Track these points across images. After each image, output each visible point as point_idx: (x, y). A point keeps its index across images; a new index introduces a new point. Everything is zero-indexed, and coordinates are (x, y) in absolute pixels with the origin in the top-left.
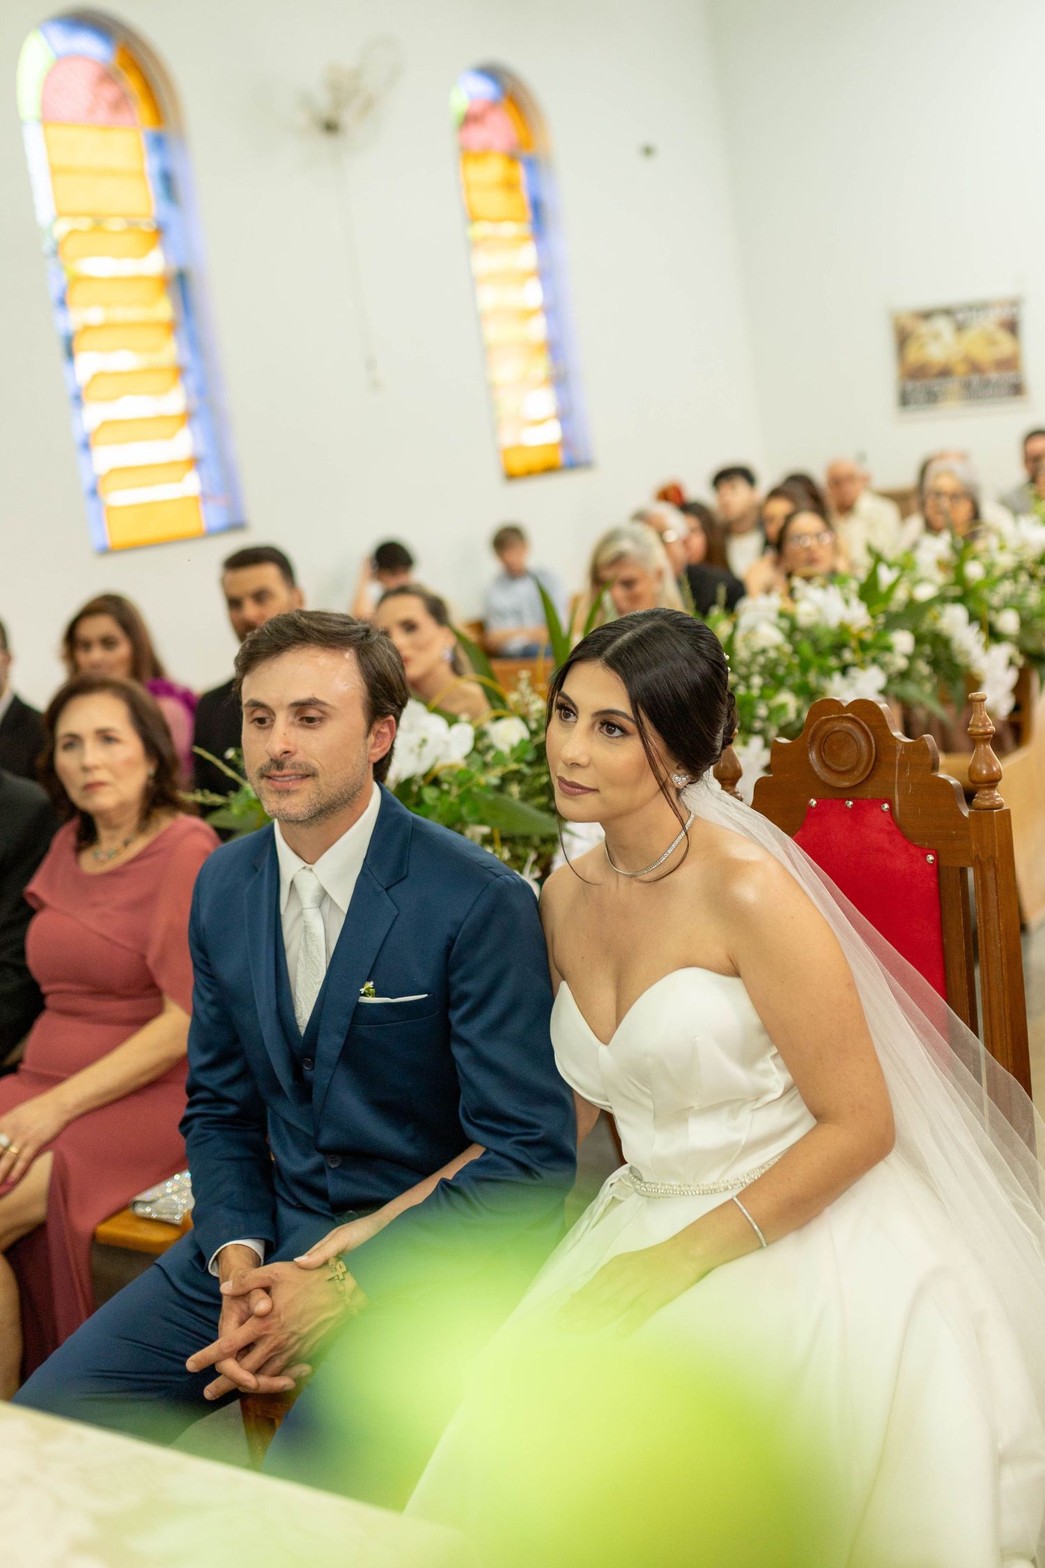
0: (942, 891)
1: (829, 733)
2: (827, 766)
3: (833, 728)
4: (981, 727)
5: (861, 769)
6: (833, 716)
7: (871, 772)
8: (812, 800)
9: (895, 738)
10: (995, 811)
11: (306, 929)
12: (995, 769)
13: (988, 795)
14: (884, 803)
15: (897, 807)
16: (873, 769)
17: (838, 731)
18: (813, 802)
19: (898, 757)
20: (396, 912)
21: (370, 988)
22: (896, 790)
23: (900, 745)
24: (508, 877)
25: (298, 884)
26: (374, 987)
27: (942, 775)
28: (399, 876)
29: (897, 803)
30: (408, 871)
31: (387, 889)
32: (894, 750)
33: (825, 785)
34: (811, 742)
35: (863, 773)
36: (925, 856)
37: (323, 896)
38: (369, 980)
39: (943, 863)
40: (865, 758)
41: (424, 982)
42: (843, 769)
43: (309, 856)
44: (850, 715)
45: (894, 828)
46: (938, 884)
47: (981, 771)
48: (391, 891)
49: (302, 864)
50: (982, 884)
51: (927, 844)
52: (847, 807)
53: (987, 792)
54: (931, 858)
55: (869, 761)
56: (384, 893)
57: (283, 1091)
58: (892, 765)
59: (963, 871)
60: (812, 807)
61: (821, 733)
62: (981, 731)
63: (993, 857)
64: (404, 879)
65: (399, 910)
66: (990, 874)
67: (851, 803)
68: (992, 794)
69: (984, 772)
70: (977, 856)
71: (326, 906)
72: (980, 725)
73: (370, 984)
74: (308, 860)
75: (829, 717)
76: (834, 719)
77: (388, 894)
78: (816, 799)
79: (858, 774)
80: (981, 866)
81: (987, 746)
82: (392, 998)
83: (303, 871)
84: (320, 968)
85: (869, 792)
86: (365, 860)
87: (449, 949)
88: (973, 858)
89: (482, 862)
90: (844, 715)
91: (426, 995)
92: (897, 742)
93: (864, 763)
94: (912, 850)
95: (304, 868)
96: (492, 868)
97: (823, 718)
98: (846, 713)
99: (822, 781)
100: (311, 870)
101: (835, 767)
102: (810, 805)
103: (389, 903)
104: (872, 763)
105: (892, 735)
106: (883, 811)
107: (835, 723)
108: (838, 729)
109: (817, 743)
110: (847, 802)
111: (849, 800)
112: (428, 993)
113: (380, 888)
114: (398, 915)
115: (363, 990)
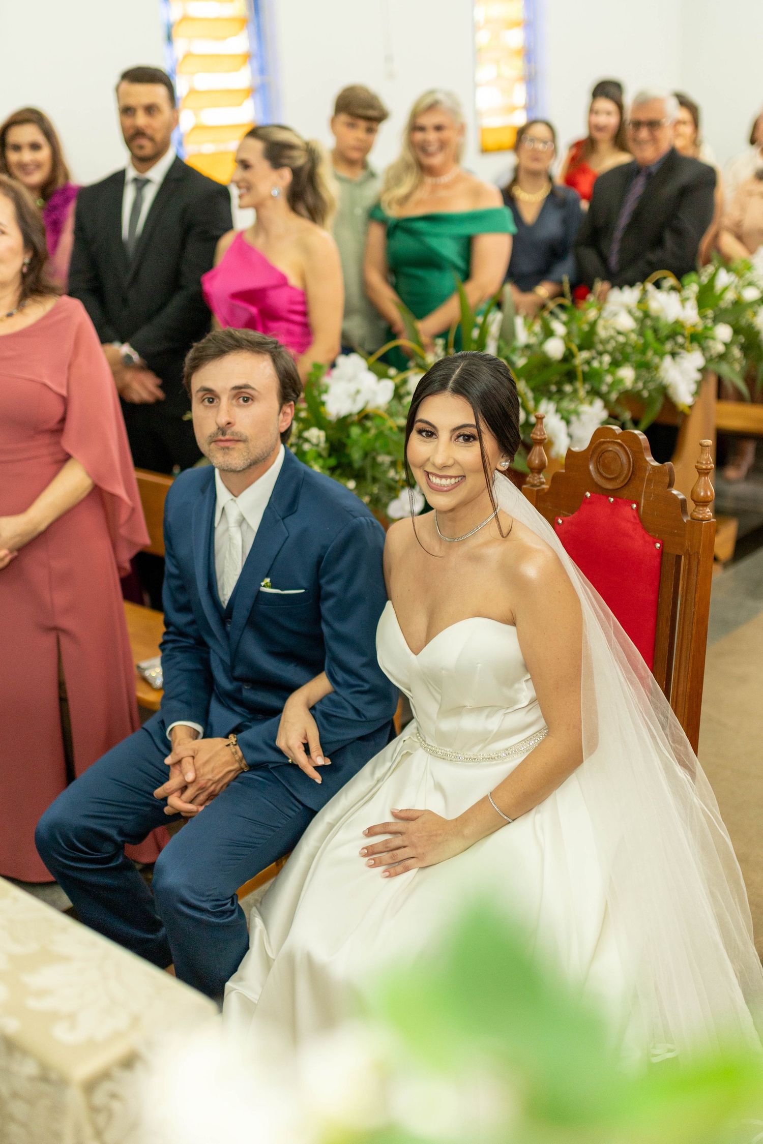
0: (662, 568)
1: (604, 451)
2: (600, 474)
4: (704, 465)
5: (621, 479)
6: (608, 440)
7: (628, 482)
9: (647, 462)
10: (704, 522)
11: (230, 539)
12: (709, 494)
13: (701, 510)
14: (633, 503)
15: (642, 508)
16: (629, 479)
17: (611, 451)
18: (588, 494)
19: (647, 475)
20: (287, 535)
21: (268, 582)
22: (643, 496)
23: (650, 467)
25: (227, 510)
26: (271, 581)
27: (675, 492)
28: (292, 511)
29: (642, 505)
30: (297, 509)
31: (283, 518)
32: (646, 470)
33: (597, 485)
34: (592, 455)
35: (622, 482)
36: (655, 543)
37: (242, 521)
38: (267, 576)
39: (666, 550)
40: (625, 472)
41: (303, 583)
42: (609, 476)
43: (235, 493)
44: (619, 441)
45: (638, 521)
46: (661, 563)
47: (699, 494)
48: (285, 520)
50: (688, 569)
51: (657, 535)
52: (609, 501)
53: (701, 509)
54: (658, 545)
55: (627, 475)
56: (281, 520)
58: (643, 479)
59: (679, 558)
60: (587, 498)
61: (599, 450)
62: (704, 467)
63: (698, 553)
64: (295, 513)
65: (289, 534)
66: (694, 563)
67: (612, 500)
68: (705, 510)
69: (702, 494)
70: (688, 550)
71: (244, 526)
72: (704, 462)
73: (268, 580)
74: (236, 495)
75: (605, 440)
76: (609, 442)
78: (590, 493)
79: (619, 482)
80: (689, 558)
81: (706, 478)
82: (282, 590)
83: (230, 502)
85: (626, 494)
86: (270, 498)
88: (685, 551)
89: (346, 507)
90: (616, 441)
92: (648, 464)
93: (624, 475)
94: (647, 538)
95: (232, 499)
96: (353, 511)
97: (602, 440)
98: (618, 439)
99: (595, 482)
100: (235, 500)
101: (604, 474)
102: (586, 496)
103: (283, 528)
104: (630, 475)
105: (645, 459)
106: (632, 509)
107: (609, 445)
108: (611, 449)
109: (595, 456)
110: (610, 498)
111: (611, 497)
112: (305, 589)
113: (279, 518)
114: (288, 537)
115: (263, 583)
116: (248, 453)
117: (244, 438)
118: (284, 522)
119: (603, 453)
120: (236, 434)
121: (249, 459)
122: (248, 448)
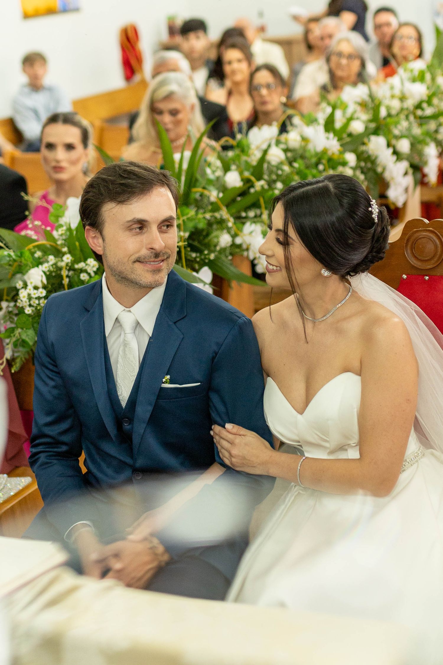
1: (418, 239)
2: (415, 257)
3: (420, 235)
5: (436, 259)
7: (441, 261)
8: (404, 275)
16: (442, 259)
17: (423, 237)
18: (405, 276)
20: (182, 336)
21: (168, 379)
24: (244, 318)
25: (122, 320)
26: (170, 378)
28: (182, 316)
30: (187, 313)
31: (175, 323)
33: (413, 267)
34: (406, 243)
35: (437, 261)
37: (137, 325)
38: (167, 374)
41: (199, 376)
42: (426, 259)
44: (431, 229)
48: (177, 324)
49: (123, 308)
52: (425, 280)
55: (441, 255)
56: (174, 325)
57: (110, 436)
60: (404, 279)
61: (413, 238)
64: (185, 317)
65: (184, 336)
67: (427, 278)
71: (137, 332)
73: (168, 377)
74: (128, 306)
75: (419, 229)
76: (421, 231)
77: (176, 325)
78: (406, 275)
79: (434, 262)
82: (179, 384)
83: (123, 312)
84: (135, 367)
85: (439, 272)
86: (161, 306)
87: (213, 358)
89: (230, 309)
90: (428, 229)
91: (200, 384)
93: (438, 256)
95: (124, 310)
96: (235, 313)
97: (415, 230)
99: (412, 265)
100: (130, 311)
101: (420, 258)
102: (402, 278)
103: (176, 330)
107: (422, 233)
109: (410, 244)
111: (426, 276)
112: (201, 382)
113: (171, 322)
114: (183, 338)
115: (164, 380)
119: (416, 240)
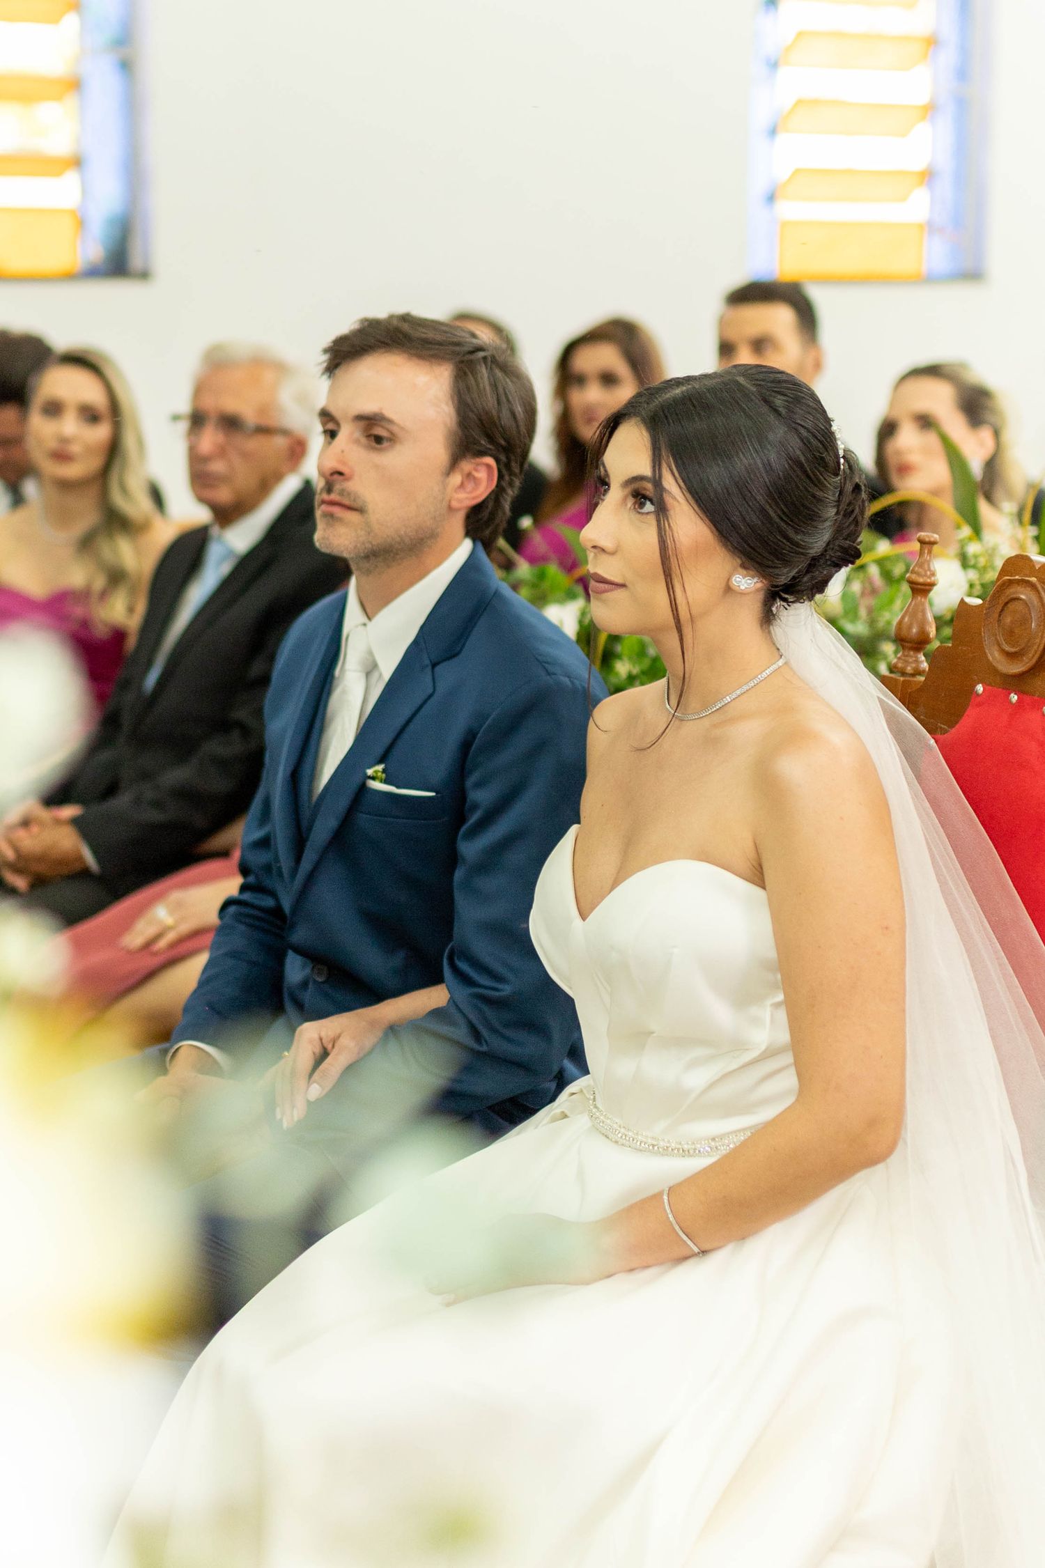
1: (1010, 597)
2: (999, 645)
3: (1016, 593)
5: (1031, 654)
6: (1017, 577)
7: (1037, 661)
8: (979, 685)
16: (1041, 655)
18: (979, 689)
20: (430, 691)
21: (379, 771)
24: (565, 679)
26: (384, 771)
28: (451, 653)
30: (461, 650)
31: (434, 665)
33: (992, 667)
35: (1031, 659)
37: (373, 665)
38: (380, 762)
40: (1034, 641)
41: (435, 778)
42: (1012, 651)
43: (369, 612)
44: (1033, 579)
48: (438, 668)
52: (1010, 702)
55: (1039, 645)
56: (430, 667)
60: (977, 694)
61: (1002, 598)
64: (454, 655)
65: (434, 690)
67: (1015, 698)
71: (376, 674)
73: (380, 767)
75: (1012, 578)
77: (433, 670)
78: (983, 685)
82: (398, 787)
83: (360, 626)
89: (540, 655)
93: (1035, 647)
95: (364, 624)
97: (1008, 578)
99: (990, 662)
101: (1004, 646)
103: (429, 678)
104: (1041, 649)
106: (1043, 714)
107: (1019, 589)
108: (1023, 597)
109: (996, 611)
110: (1012, 695)
111: (1015, 693)
112: (437, 793)
113: (427, 662)
114: (430, 696)
115: (370, 772)
116: (369, 533)
117: (358, 504)
118: (433, 672)
119: (1006, 604)
120: (349, 494)
121: (371, 543)
122: (368, 524)
